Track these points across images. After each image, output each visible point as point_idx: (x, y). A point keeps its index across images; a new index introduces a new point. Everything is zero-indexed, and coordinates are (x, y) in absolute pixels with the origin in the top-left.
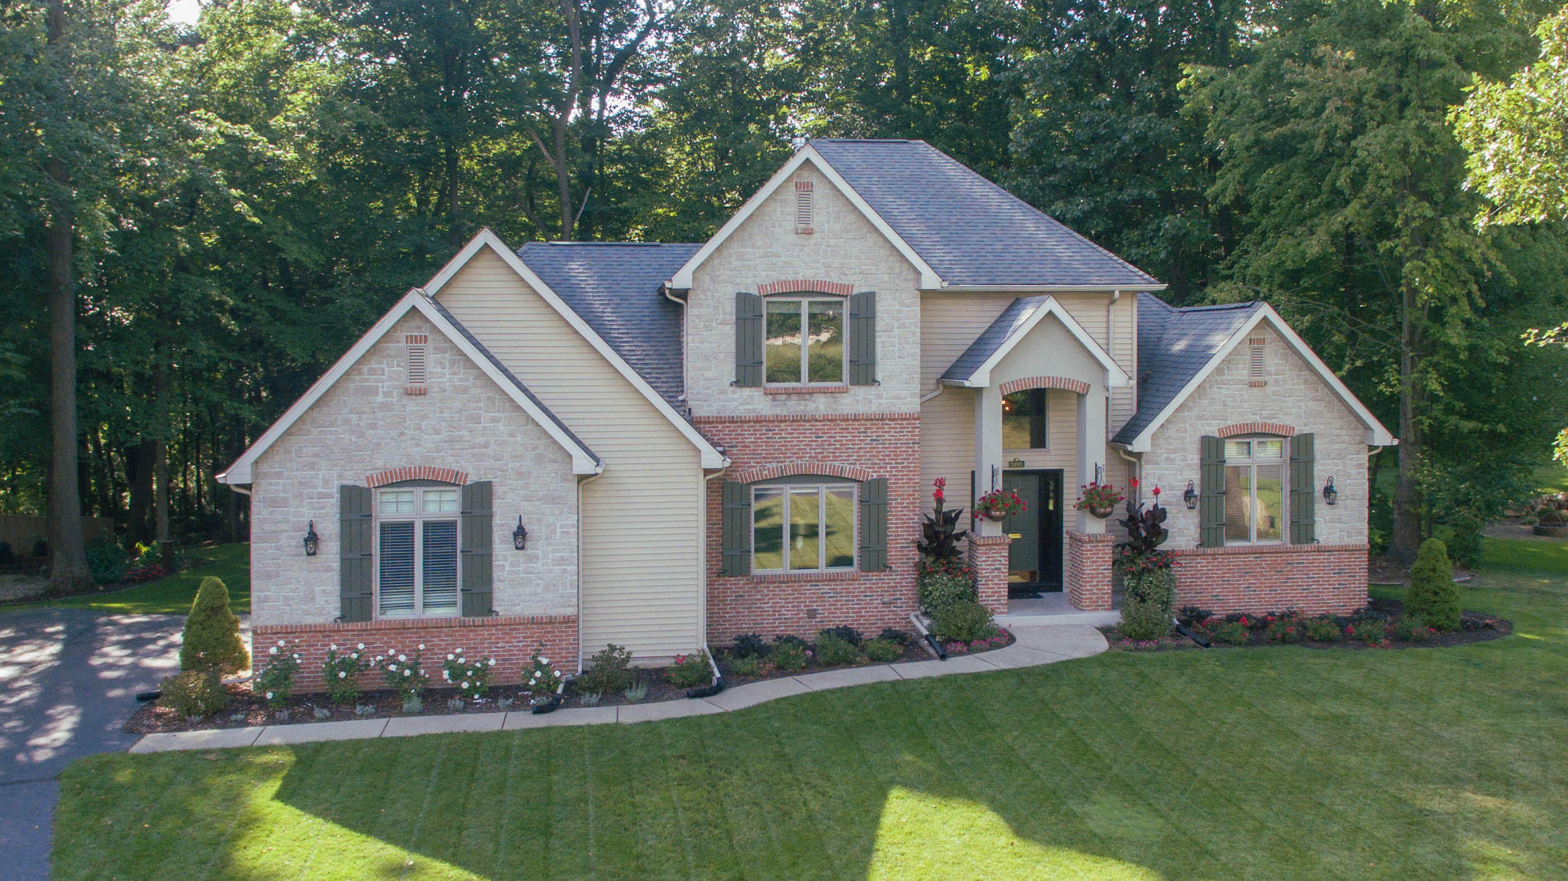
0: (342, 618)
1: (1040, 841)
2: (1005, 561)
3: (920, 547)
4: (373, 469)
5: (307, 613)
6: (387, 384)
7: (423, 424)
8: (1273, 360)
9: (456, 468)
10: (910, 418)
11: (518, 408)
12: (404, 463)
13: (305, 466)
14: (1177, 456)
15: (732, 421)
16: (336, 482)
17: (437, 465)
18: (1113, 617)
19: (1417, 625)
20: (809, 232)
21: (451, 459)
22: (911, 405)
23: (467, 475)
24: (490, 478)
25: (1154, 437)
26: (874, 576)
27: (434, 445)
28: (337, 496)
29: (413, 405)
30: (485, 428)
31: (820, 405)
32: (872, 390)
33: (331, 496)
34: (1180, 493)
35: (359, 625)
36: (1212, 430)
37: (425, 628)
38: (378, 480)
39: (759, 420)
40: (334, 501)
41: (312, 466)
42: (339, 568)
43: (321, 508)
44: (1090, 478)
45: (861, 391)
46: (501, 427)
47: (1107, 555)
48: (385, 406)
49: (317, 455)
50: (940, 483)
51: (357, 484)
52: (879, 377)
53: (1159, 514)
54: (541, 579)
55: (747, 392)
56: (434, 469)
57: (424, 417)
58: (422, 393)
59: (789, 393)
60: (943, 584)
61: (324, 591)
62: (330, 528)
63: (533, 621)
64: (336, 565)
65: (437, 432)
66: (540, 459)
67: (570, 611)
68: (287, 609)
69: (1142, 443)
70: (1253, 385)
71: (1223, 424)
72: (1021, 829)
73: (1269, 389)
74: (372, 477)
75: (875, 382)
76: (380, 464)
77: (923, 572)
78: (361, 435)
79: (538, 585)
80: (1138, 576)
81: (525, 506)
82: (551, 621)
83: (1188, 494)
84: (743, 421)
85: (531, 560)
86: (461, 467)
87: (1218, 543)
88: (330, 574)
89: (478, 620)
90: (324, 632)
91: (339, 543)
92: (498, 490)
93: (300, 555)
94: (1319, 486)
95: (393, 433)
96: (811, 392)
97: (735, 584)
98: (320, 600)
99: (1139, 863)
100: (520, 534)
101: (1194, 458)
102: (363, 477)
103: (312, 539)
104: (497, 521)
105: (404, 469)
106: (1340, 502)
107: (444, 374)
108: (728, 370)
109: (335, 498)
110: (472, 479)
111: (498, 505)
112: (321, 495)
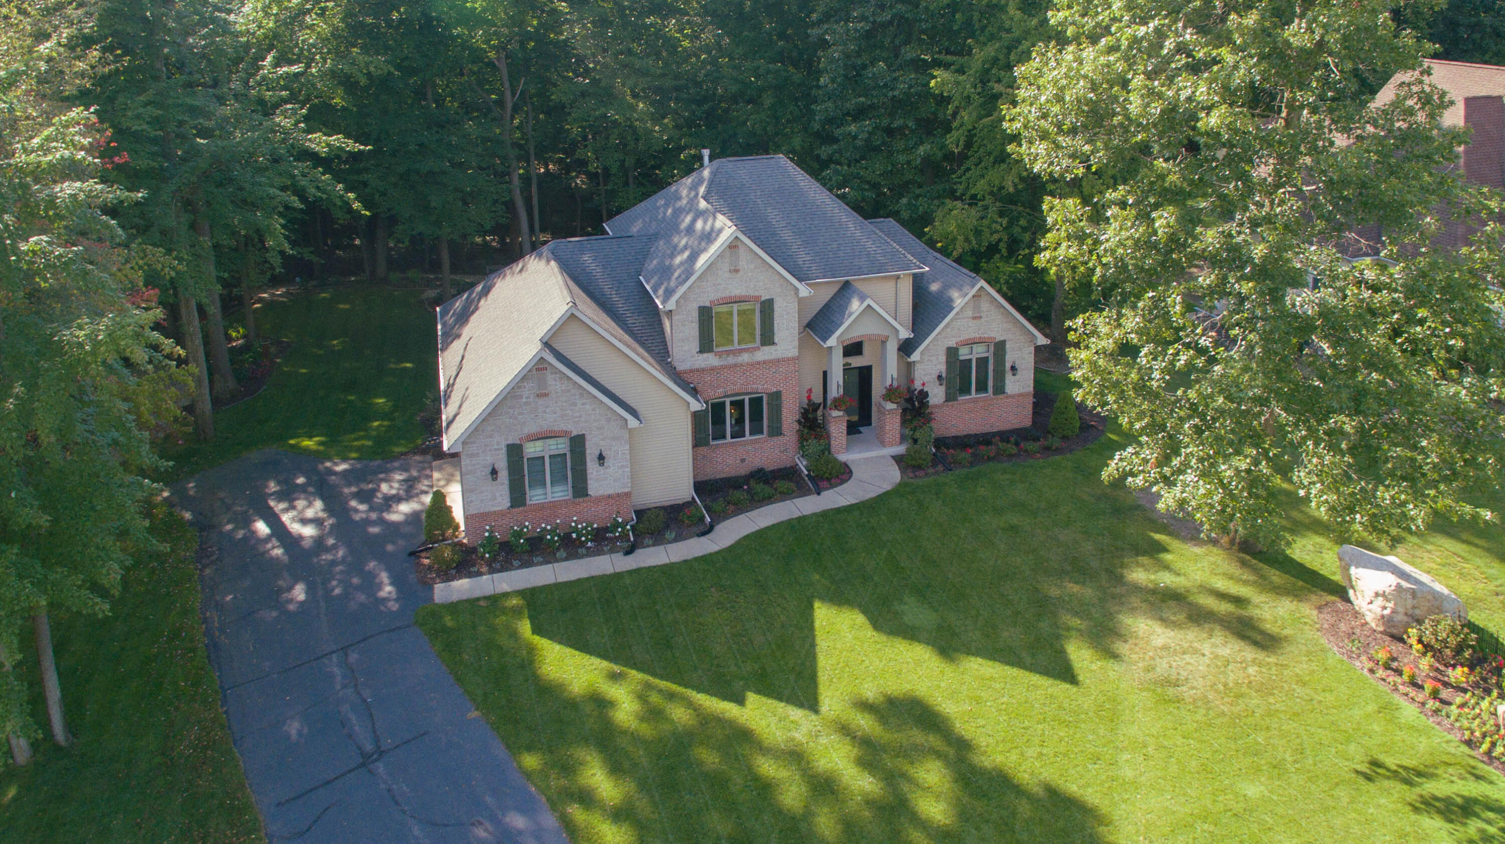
0: (512, 506)
1: (885, 632)
2: (845, 428)
3: (799, 422)
4: (523, 434)
5: (493, 506)
6: (527, 393)
7: (548, 410)
8: (985, 305)
9: (565, 429)
10: (794, 359)
11: (595, 397)
12: (538, 429)
13: (488, 438)
14: (934, 358)
15: (698, 370)
16: (503, 444)
17: (556, 429)
18: (901, 449)
19: (1056, 443)
20: (737, 271)
21: (563, 425)
22: (793, 352)
23: (571, 432)
24: (584, 432)
25: (922, 353)
26: (775, 439)
27: (553, 420)
28: (505, 449)
29: (541, 401)
30: (579, 409)
31: (745, 358)
32: (773, 348)
33: (502, 450)
34: (935, 376)
35: (521, 508)
36: (952, 343)
37: (554, 505)
38: (525, 439)
39: (712, 369)
41: (491, 436)
42: (508, 484)
43: (497, 457)
44: (889, 382)
45: (766, 349)
46: (587, 407)
47: (897, 419)
48: (526, 403)
50: (810, 390)
51: (515, 442)
52: (776, 340)
53: (924, 395)
54: (612, 477)
55: (705, 355)
56: (554, 430)
57: (548, 407)
58: (546, 395)
59: (728, 353)
60: (813, 445)
61: (501, 496)
62: (502, 465)
63: (609, 496)
64: (507, 482)
65: (555, 413)
66: (608, 420)
67: (626, 490)
68: (482, 504)
69: (915, 357)
70: (974, 318)
71: (958, 340)
72: (877, 625)
73: (983, 320)
74: (522, 438)
75: (774, 343)
76: (526, 431)
77: (802, 439)
78: (516, 418)
79: (611, 480)
80: (914, 430)
81: (602, 443)
82: (618, 495)
83: (940, 377)
84: (703, 370)
85: (607, 469)
86: (568, 428)
87: (955, 399)
88: (504, 487)
89: (581, 500)
90: (501, 514)
91: (507, 472)
92: (588, 437)
93: (486, 482)
94: (1008, 366)
95: (532, 416)
96: (741, 351)
97: (702, 450)
98: (499, 499)
99: (928, 644)
100: (601, 458)
101: (943, 358)
102: (517, 438)
103: (494, 472)
104: (588, 451)
105: (539, 432)
106: (1019, 372)
107: (556, 385)
108: (695, 345)
109: (504, 451)
110: (574, 433)
111: (588, 445)
112: (496, 450)
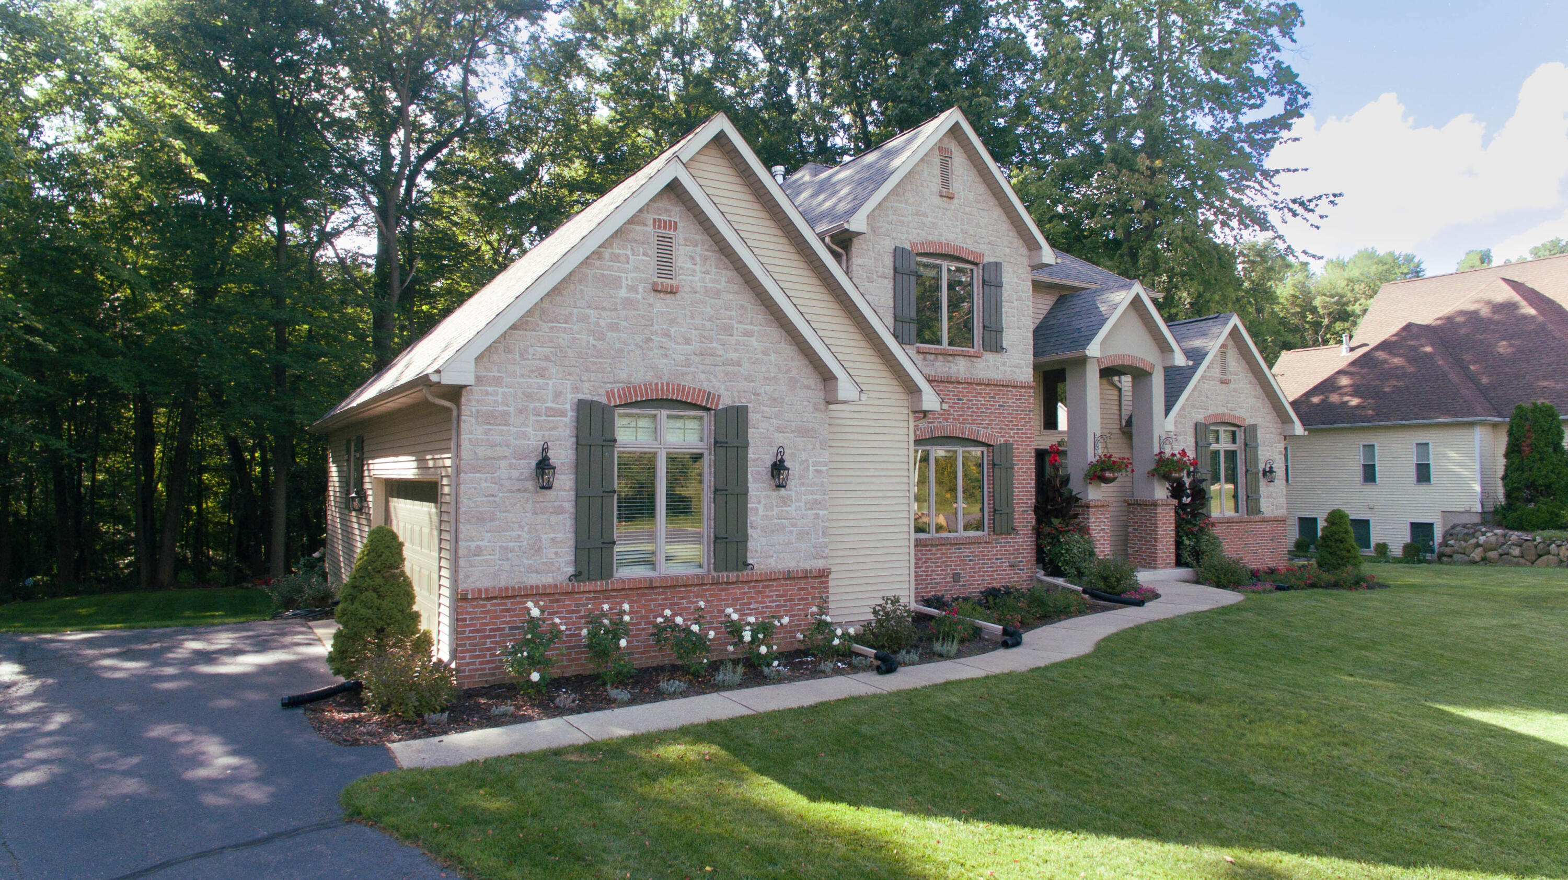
0: (577, 576)
3: (1035, 508)
4: (615, 382)
5: (531, 570)
6: (630, 275)
7: (673, 330)
8: (1232, 362)
9: (707, 387)
10: (1025, 387)
12: (650, 377)
13: (532, 371)
16: (570, 396)
17: (687, 382)
20: (950, 197)
21: (703, 377)
23: (719, 396)
24: (744, 402)
26: (1002, 539)
27: (683, 358)
28: (571, 414)
29: (660, 304)
30: (738, 343)
31: (961, 368)
32: (1000, 358)
33: (563, 414)
35: (599, 585)
36: (1200, 419)
38: (620, 396)
40: (567, 420)
41: (541, 373)
42: (573, 510)
43: (551, 429)
45: (990, 357)
46: (753, 341)
48: (628, 303)
49: (547, 359)
51: (595, 399)
52: (1005, 345)
54: (794, 525)
56: (684, 387)
57: (672, 322)
58: (673, 292)
59: (934, 355)
61: (553, 540)
62: (563, 454)
63: (788, 575)
64: (569, 506)
65: (688, 341)
67: (820, 564)
68: (506, 566)
70: (1222, 382)
74: (613, 391)
75: (1002, 350)
76: (623, 375)
78: (602, 337)
79: (791, 532)
81: (781, 433)
82: (807, 576)
85: (785, 505)
86: (713, 387)
88: (561, 517)
89: (733, 576)
90: (551, 592)
91: (573, 477)
92: (753, 417)
93: (525, 491)
94: (1261, 467)
95: (639, 338)
96: (951, 356)
98: (549, 552)
100: (778, 468)
102: (602, 391)
103: (544, 466)
104: (752, 451)
105: (650, 385)
107: (694, 271)
109: (569, 419)
110: (726, 401)
111: (753, 434)
112: (550, 412)
